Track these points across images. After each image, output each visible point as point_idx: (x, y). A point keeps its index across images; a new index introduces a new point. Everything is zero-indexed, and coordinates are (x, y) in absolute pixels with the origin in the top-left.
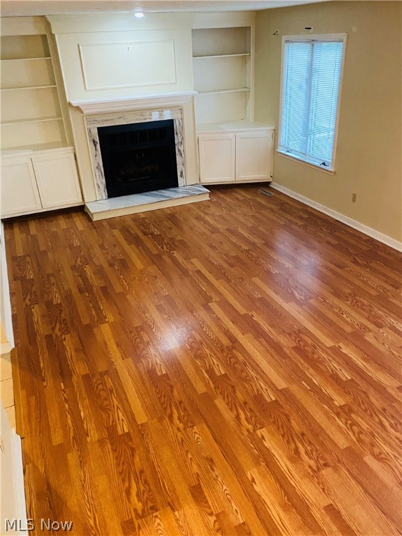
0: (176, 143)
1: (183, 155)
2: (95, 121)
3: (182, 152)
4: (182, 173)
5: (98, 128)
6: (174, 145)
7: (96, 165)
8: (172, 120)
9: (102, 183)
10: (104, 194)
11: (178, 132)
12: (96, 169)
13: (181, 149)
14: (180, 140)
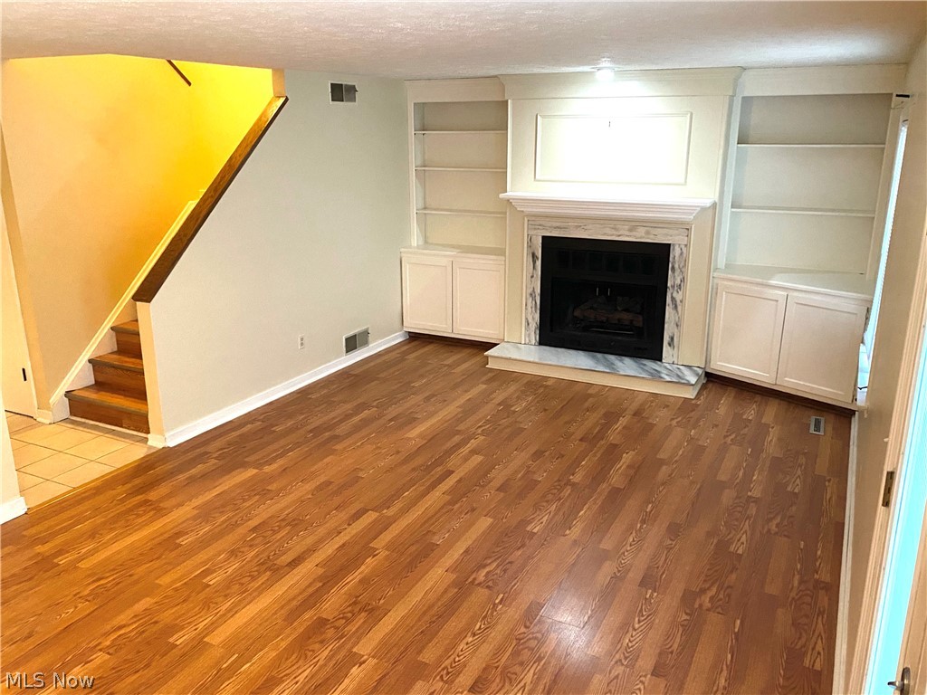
0: (669, 285)
1: (679, 308)
2: (540, 225)
3: (678, 302)
4: (672, 339)
5: (543, 237)
6: (666, 287)
7: (530, 291)
8: (668, 246)
9: (533, 319)
10: (534, 338)
11: (676, 266)
12: (528, 296)
13: (678, 297)
14: (678, 282)
